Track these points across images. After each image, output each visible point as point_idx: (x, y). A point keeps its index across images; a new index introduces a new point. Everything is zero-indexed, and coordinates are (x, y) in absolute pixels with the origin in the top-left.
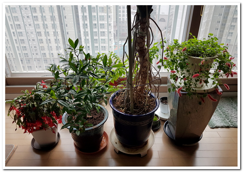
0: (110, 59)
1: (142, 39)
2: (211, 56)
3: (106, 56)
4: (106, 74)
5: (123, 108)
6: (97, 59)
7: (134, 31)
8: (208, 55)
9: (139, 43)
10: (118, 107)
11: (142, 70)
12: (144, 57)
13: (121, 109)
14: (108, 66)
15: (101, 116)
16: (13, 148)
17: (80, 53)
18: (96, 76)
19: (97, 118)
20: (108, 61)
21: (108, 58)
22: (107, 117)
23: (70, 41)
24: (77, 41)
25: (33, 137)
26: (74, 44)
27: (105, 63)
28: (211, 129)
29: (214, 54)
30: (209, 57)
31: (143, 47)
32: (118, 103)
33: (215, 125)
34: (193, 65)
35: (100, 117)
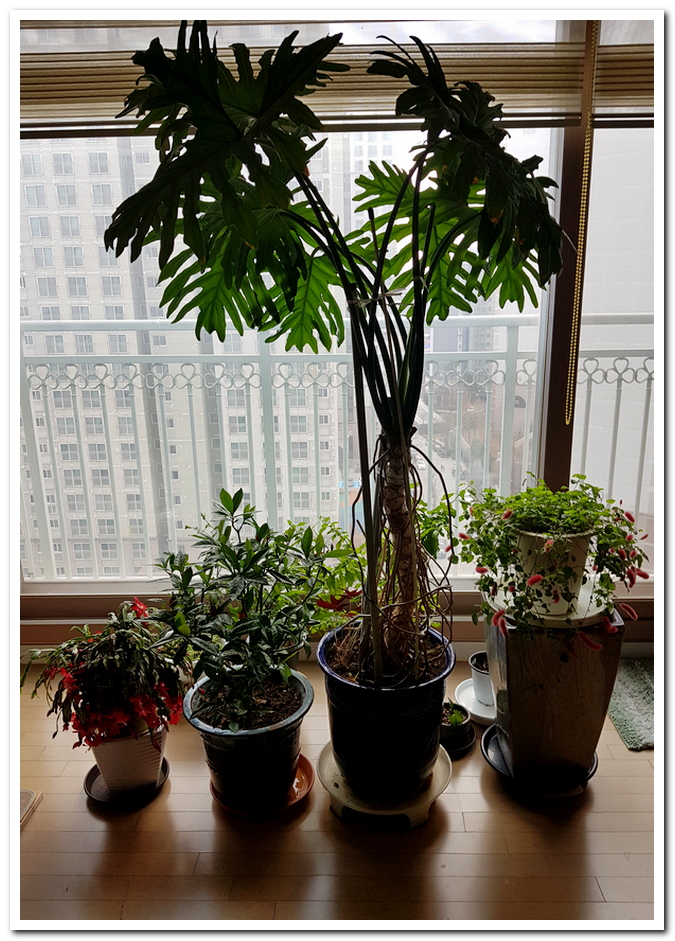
0: (320, 537)
1: (397, 491)
2: (574, 532)
3: (309, 531)
4: (309, 574)
5: (354, 673)
6: (288, 538)
7: (378, 472)
8: (568, 529)
9: (388, 501)
10: (341, 671)
11: (402, 565)
12: (403, 532)
13: (350, 674)
14: (315, 556)
15: (293, 699)
16: (32, 800)
17: (244, 523)
18: (284, 578)
19: (281, 705)
20: (313, 544)
21: (315, 536)
22: (310, 702)
23: (224, 495)
24: (239, 494)
25: (97, 760)
26: (233, 502)
27: (307, 549)
28: (632, 753)
29: (583, 527)
30: (572, 532)
31: (398, 510)
32: (342, 658)
33: (643, 742)
34: (530, 553)
35: (288, 703)
